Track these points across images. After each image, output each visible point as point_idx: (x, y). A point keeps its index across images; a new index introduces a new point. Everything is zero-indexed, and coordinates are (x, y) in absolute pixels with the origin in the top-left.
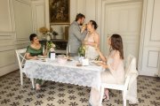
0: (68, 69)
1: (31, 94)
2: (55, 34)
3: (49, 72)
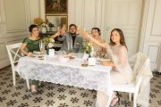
2: (51, 26)
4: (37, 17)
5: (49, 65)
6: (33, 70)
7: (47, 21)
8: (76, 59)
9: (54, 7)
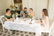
2: (16, 8)
3: (16, 27)
4: (11, 5)
5: (16, 24)
7: (15, 6)
8: (27, 21)
9: (17, 1)
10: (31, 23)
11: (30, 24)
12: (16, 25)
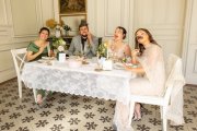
0: (83, 75)
1: (33, 110)
2: (67, 29)
5: (57, 71)
6: (39, 77)
7: (62, 23)
8: (91, 64)
10: (101, 70)
11: (96, 70)
12: (56, 75)
